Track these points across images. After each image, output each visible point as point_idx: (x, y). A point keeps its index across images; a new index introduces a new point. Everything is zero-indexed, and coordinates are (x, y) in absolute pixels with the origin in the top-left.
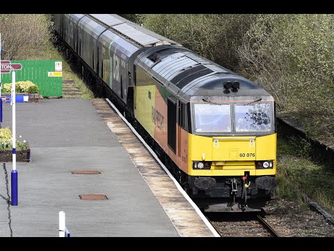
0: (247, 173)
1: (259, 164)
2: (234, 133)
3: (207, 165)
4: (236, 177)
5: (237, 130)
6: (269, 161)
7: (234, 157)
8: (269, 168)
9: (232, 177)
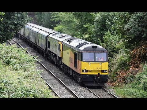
0: (99, 74)
1: (103, 71)
2: (95, 61)
3: (87, 71)
4: (95, 75)
5: (96, 60)
6: (106, 70)
7: (95, 69)
8: (106, 72)
9: (94, 75)
